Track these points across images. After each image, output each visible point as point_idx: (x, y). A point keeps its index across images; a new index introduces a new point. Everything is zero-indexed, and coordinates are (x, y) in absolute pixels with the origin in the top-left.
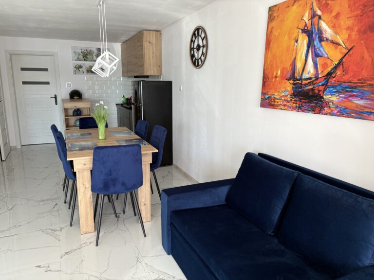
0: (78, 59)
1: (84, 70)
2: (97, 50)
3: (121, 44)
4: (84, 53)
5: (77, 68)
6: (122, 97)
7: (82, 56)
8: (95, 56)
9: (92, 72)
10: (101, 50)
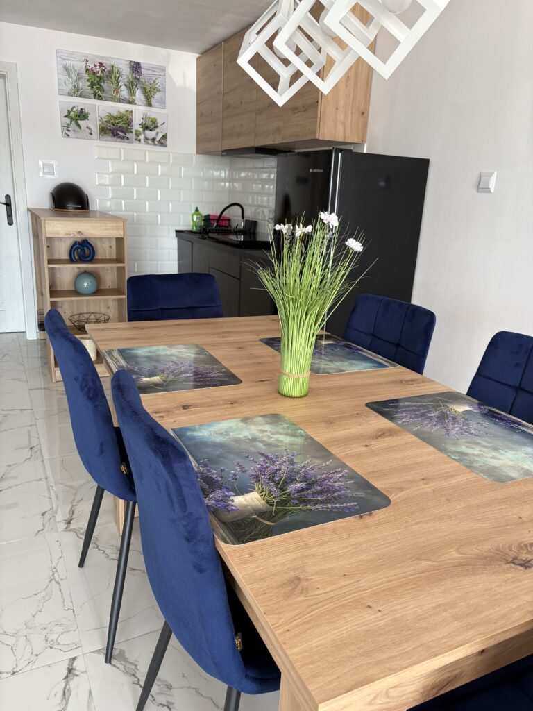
0: (77, 92)
1: (91, 127)
2: (132, 68)
3: (198, 55)
4: (94, 73)
5: (72, 119)
6: (193, 211)
7: (89, 83)
8: (123, 88)
9: (115, 135)
10: (143, 70)
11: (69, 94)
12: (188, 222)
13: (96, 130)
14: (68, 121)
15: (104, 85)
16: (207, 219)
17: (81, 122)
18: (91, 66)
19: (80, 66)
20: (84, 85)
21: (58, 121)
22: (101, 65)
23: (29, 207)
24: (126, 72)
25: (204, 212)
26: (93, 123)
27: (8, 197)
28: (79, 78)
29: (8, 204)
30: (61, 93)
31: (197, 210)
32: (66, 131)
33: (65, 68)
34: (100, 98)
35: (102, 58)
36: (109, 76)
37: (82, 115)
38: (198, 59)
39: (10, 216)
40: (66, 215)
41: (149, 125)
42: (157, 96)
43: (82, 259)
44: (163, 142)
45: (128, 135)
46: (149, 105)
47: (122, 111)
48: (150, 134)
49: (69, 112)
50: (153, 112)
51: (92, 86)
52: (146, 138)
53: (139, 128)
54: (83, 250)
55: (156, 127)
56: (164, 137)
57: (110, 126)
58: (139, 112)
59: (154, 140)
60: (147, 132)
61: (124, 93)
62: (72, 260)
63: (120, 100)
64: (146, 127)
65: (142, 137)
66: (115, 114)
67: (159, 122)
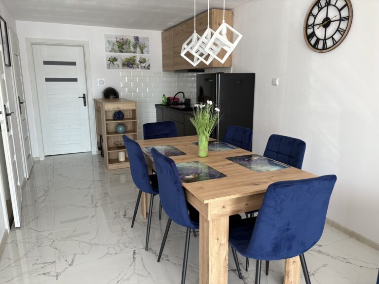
0: (113, 50)
1: (119, 64)
2: (135, 39)
3: (162, 32)
4: (120, 43)
5: (111, 61)
6: (162, 96)
7: (117, 47)
8: (132, 47)
9: (128, 66)
10: (140, 40)
11: (110, 52)
12: (160, 101)
13: (120, 65)
14: (109, 62)
15: (124, 47)
16: (169, 99)
17: (114, 62)
18: (118, 40)
19: (114, 40)
20: (116, 47)
21: (105, 62)
22: (122, 39)
23: (94, 98)
24: (133, 41)
25: (167, 96)
26: (119, 62)
27: (84, 95)
28: (114, 45)
29: (84, 98)
30: (107, 51)
31: (164, 95)
32: (109, 67)
33: (108, 41)
34: (122, 52)
35: (123, 36)
36: (126, 43)
37: (115, 59)
38: (162, 33)
39: (85, 102)
40: (110, 101)
41: (143, 61)
42: (146, 49)
43: (119, 119)
44: (148, 67)
45: (134, 66)
46: (142, 53)
47: (131, 56)
48: (143, 65)
49: (110, 59)
50: (144, 56)
51: (119, 48)
52: (141, 67)
53: (138, 62)
54: (119, 115)
55: (145, 62)
56: (149, 65)
57: (126, 63)
58: (138, 56)
59: (144, 67)
60: (142, 64)
61: (132, 49)
62: (114, 119)
63: (130, 52)
64: (141, 62)
65: (140, 66)
66: (128, 58)
67: (147, 59)
